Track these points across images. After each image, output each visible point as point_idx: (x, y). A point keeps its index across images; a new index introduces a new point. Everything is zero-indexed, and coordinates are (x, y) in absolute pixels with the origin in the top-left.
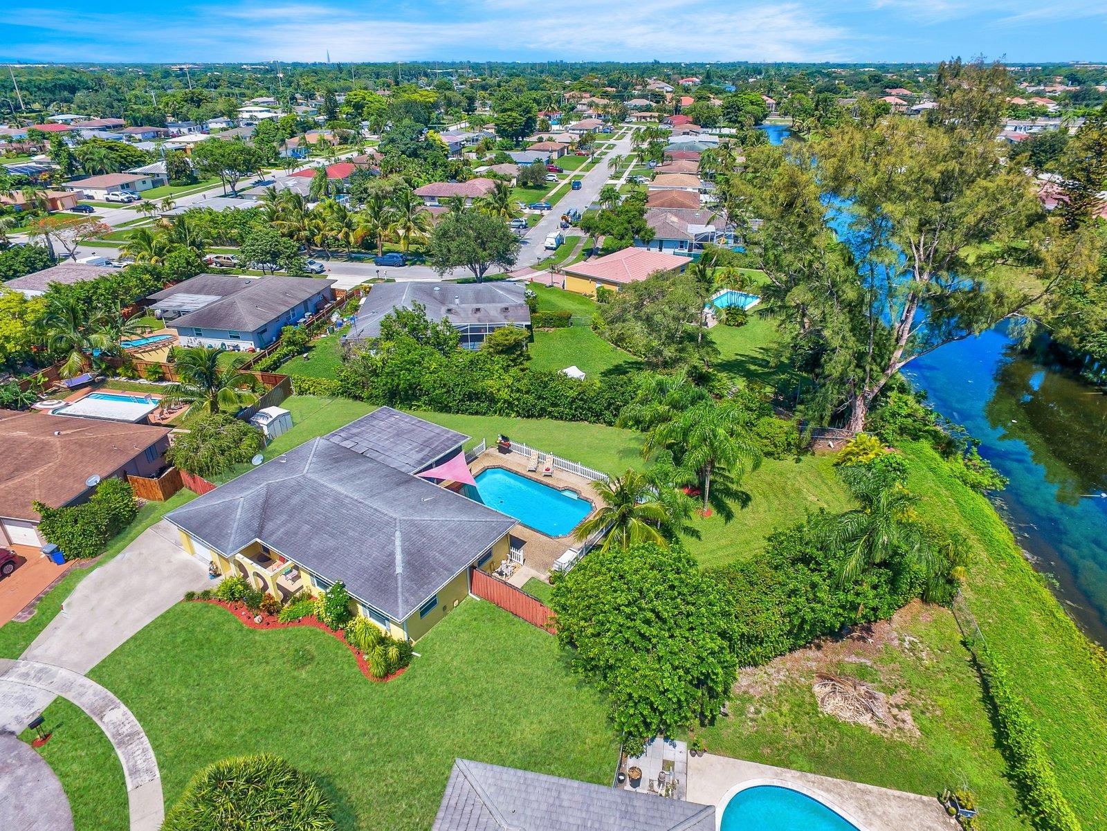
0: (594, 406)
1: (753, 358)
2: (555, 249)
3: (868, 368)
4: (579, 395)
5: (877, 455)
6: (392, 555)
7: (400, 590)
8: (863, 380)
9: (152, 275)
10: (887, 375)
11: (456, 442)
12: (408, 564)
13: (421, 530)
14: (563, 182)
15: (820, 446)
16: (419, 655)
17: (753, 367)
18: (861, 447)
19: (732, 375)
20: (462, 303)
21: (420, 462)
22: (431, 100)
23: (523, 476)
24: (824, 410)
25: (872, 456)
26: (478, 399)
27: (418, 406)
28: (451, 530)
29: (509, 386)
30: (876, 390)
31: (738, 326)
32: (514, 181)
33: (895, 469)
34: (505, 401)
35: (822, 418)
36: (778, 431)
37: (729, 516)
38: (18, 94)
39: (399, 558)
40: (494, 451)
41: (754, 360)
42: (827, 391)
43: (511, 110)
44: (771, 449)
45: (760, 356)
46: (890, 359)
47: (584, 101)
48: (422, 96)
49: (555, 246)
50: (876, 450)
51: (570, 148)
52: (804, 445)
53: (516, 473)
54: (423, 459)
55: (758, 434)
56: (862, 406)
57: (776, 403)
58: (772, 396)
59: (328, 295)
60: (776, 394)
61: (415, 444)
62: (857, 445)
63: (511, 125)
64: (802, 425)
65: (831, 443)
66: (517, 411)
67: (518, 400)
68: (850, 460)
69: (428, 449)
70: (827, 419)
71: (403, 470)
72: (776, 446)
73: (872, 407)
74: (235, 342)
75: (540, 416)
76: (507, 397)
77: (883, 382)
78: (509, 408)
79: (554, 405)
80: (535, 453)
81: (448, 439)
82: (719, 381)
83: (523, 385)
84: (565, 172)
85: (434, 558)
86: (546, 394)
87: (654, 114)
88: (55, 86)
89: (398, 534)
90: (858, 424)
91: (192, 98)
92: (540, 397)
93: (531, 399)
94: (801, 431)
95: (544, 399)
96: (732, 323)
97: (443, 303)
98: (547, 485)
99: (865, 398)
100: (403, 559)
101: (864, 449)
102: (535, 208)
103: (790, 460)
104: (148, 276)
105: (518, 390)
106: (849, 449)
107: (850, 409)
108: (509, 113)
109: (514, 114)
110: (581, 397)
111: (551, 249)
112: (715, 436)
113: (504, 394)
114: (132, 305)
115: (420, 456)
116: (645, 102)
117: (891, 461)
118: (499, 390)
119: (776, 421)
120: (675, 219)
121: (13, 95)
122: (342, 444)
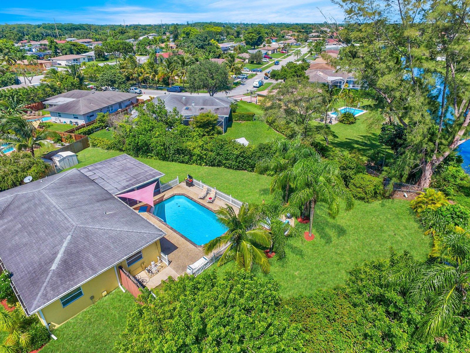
0: (250, 161)
1: (356, 141)
2: (258, 87)
3: (438, 141)
4: (241, 153)
5: (443, 205)
6: (55, 254)
7: (45, 284)
8: (433, 151)
9: (51, 89)
10: (451, 149)
11: (154, 177)
12: (65, 262)
13: (87, 235)
14: (271, 62)
15: (398, 195)
16: (55, 338)
17: (356, 146)
18: (430, 198)
19: (343, 149)
20: (195, 105)
21: (124, 188)
22: (219, 31)
23: (195, 201)
24: (403, 170)
25: (439, 205)
26: (183, 153)
27: (152, 156)
28: (111, 237)
29: (200, 147)
30: (441, 159)
31: (350, 124)
32: (247, 61)
33: (458, 217)
34: (198, 155)
35: (401, 176)
36: (368, 183)
37: (329, 240)
38: (57, 31)
39: (59, 256)
40: (184, 184)
41: (357, 142)
42: (406, 157)
43: (252, 33)
44: (363, 195)
45: (360, 140)
46: (454, 138)
47: (289, 34)
48: (215, 29)
49: (258, 86)
50: (442, 201)
51: (278, 50)
52: (387, 194)
53: (192, 199)
54: (127, 186)
55: (355, 185)
56: (430, 170)
57: (369, 167)
58: (366, 162)
59: (134, 101)
60: (368, 161)
61: (129, 176)
62: (426, 196)
63: (251, 39)
64: (386, 182)
65: (405, 194)
66: (206, 162)
67: (205, 155)
68: (421, 207)
69: (135, 180)
70: (405, 177)
71: (110, 192)
72: (366, 194)
73: (437, 171)
74: (76, 120)
75: (218, 166)
76: (198, 153)
77: (447, 153)
78: (201, 160)
79: (227, 159)
80: (206, 187)
81: (151, 175)
82: (333, 151)
83: (209, 146)
84: (273, 59)
85: (87, 259)
86: (221, 152)
87: (320, 39)
88: (72, 28)
89: (69, 237)
90: (426, 182)
91: (122, 32)
92: (218, 154)
93: (213, 154)
94: (385, 185)
95: (220, 155)
96: (346, 122)
97: (185, 105)
98: (208, 208)
99: (432, 164)
100: (62, 257)
101: (432, 200)
102: (254, 71)
103: (376, 204)
104: (49, 89)
105: (206, 150)
106: (420, 199)
107: (421, 172)
108: (251, 34)
109: (253, 34)
110: (242, 154)
111: (256, 87)
112: (316, 182)
113: (197, 151)
114: (38, 102)
115: (127, 183)
116: (317, 34)
117: (456, 210)
118: (194, 148)
119: (368, 177)
120: (321, 73)
121: (55, 31)
122: (86, 174)
